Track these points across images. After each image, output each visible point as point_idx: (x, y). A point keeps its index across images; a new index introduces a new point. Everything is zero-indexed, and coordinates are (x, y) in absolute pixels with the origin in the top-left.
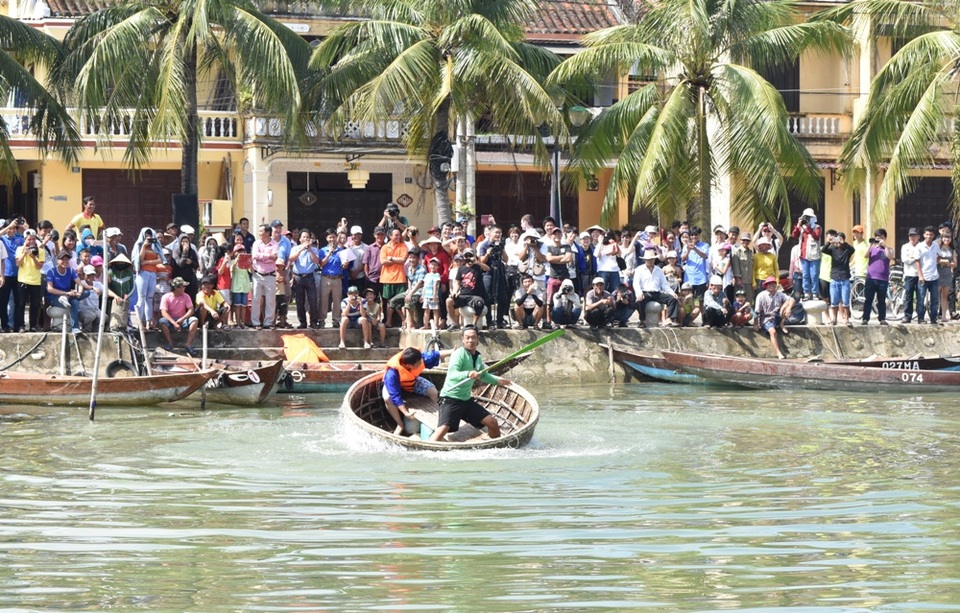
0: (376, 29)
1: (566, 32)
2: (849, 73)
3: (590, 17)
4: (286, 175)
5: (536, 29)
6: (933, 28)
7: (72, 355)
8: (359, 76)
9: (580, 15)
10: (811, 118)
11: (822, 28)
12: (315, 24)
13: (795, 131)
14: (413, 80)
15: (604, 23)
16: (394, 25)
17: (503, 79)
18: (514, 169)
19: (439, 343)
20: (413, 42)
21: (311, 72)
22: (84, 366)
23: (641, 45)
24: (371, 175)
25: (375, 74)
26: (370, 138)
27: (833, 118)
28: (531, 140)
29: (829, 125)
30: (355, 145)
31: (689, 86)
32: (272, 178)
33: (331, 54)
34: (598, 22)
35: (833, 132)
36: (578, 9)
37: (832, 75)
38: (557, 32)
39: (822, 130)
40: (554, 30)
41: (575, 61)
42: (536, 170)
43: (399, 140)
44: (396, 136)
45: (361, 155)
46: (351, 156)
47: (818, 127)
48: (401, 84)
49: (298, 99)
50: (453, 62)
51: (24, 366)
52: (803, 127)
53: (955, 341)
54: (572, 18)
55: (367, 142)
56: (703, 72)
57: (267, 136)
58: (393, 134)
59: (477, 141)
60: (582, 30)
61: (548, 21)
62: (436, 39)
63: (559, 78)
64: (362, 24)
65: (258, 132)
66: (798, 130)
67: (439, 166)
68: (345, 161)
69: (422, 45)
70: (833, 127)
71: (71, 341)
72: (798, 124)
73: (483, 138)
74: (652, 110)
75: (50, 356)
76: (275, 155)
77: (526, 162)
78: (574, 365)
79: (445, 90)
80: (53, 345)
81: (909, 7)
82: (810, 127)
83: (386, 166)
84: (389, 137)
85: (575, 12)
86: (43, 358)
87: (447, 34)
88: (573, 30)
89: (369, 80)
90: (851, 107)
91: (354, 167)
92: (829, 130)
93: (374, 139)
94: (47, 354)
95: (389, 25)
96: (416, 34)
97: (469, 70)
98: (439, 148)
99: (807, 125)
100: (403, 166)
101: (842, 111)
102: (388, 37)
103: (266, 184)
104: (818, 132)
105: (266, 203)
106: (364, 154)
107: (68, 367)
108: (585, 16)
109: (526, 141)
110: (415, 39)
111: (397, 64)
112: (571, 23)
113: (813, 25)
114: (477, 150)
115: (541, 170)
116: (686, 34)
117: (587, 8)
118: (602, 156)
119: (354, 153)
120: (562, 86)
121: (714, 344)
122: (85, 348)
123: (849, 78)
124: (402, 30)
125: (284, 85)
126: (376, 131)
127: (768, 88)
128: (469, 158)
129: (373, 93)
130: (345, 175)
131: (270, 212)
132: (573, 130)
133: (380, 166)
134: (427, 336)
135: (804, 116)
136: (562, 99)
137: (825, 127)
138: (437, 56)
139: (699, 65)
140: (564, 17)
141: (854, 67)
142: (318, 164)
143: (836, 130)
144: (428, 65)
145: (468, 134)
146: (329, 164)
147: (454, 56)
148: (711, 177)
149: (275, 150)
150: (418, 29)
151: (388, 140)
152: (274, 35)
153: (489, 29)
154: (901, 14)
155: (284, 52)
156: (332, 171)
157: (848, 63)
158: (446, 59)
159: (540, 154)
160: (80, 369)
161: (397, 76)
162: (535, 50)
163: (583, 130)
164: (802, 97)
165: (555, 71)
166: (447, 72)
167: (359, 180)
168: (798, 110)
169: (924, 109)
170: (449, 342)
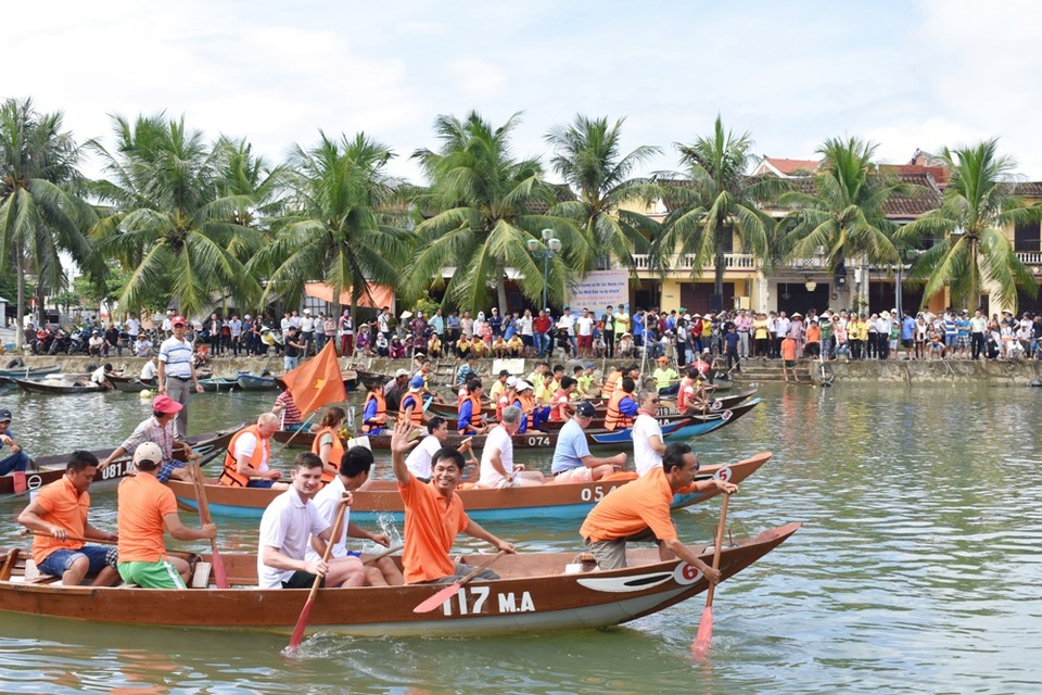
0: (808, 214)
4: (776, 285)
8: (799, 237)
14: (824, 238)
15: (929, 209)
16: (817, 212)
18: (880, 281)
20: (826, 220)
24: (817, 285)
25: (806, 236)
31: (967, 239)
32: (769, 286)
34: (926, 208)
41: (908, 227)
46: (808, 276)
57: (767, 267)
59: (870, 268)
62: (837, 218)
63: (898, 236)
67: (839, 280)
68: (802, 278)
69: (830, 222)
73: (873, 267)
76: (770, 276)
79: (841, 242)
83: (824, 280)
91: (808, 281)
95: (814, 212)
96: (828, 216)
97: (852, 232)
98: (839, 271)
102: (813, 218)
103: (767, 289)
105: (766, 298)
106: (813, 274)
111: (816, 231)
114: (870, 272)
120: (901, 239)
124: (821, 214)
128: (866, 277)
130: (804, 285)
131: (768, 302)
133: (821, 280)
136: (901, 246)
138: (838, 226)
139: (973, 229)
142: (791, 280)
144: (833, 231)
145: (865, 264)
146: (797, 279)
155: (762, 226)
156: (796, 283)
158: (842, 228)
159: (889, 273)
161: (816, 236)
162: (886, 222)
163: (914, 262)
165: (896, 233)
166: (843, 233)
167: (811, 287)
168: (1039, 250)
170: (829, 366)
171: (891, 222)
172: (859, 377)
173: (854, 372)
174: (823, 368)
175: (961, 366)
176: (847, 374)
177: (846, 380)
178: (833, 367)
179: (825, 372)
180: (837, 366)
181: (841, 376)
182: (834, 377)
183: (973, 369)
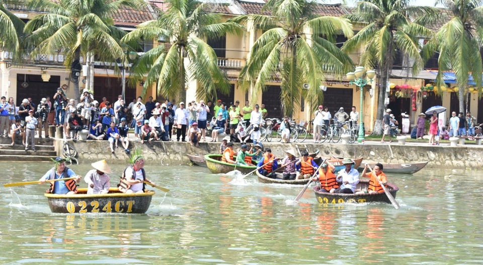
0: (51, 17)
1: (133, 22)
2: (245, 43)
3: (143, 16)
4: (16, 75)
5: (121, 20)
6: (275, 26)
8: (44, 36)
9: (139, 15)
10: (230, 60)
11: (231, 25)
12: (30, 15)
13: (223, 65)
14: (65, 38)
15: (148, 19)
16: (59, 16)
17: (102, 40)
18: (107, 76)
20: (66, 23)
21: (24, 34)
23: (159, 28)
24: (51, 76)
25: (50, 36)
26: (51, 61)
27: (239, 61)
28: (113, 64)
29: (237, 63)
30: (45, 64)
31: (177, 45)
32: (10, 76)
33: (33, 27)
34: (146, 18)
35: (238, 66)
36: (138, 13)
37: (238, 44)
38: (129, 22)
39: (234, 65)
40: (128, 21)
41: (133, 34)
42: (115, 76)
43: (63, 62)
44: (62, 61)
45: (47, 68)
46: (43, 68)
47: (232, 64)
48: (60, 40)
49: (18, 44)
50: (82, 32)
52: (226, 63)
53: (276, 150)
54: (136, 16)
55: (50, 63)
56: (183, 40)
57: (9, 59)
58: (61, 60)
59: (95, 64)
60: (140, 21)
61: (126, 17)
62: (75, 22)
63: (125, 40)
64: (45, 15)
65: (5, 57)
66: (225, 65)
67: (75, 74)
68: (41, 70)
69: (70, 25)
70: (238, 64)
72: (225, 63)
73: (98, 63)
74: (163, 55)
76: (12, 67)
77: (111, 73)
78: (123, 155)
79: (78, 43)
81: (266, 18)
82: (229, 64)
83: (58, 73)
84: (59, 61)
85: (137, 14)
87: (80, 21)
88: (136, 21)
89: (48, 38)
90: (246, 56)
91: (45, 73)
92: (237, 65)
93: (53, 62)
95: (56, 16)
96: (67, 20)
97: (89, 36)
98: (76, 66)
99: (228, 63)
100: (64, 73)
101: (242, 58)
102: (56, 21)
103: (8, 78)
104: (232, 66)
105: (8, 86)
106: (48, 67)
108: (141, 16)
109: (111, 64)
110: (67, 22)
111: (59, 32)
112: (135, 18)
113: (228, 23)
114: (95, 68)
115: (117, 76)
116: (177, 24)
117: (142, 13)
118: (142, 72)
119: (44, 67)
120: (127, 43)
121: (180, 149)
123: (245, 45)
124: (62, 18)
125: (12, 39)
126: (54, 59)
127: (209, 48)
128: (91, 71)
129: (49, 44)
130: (40, 76)
131: (9, 89)
132: (130, 61)
133: (55, 73)
134: (64, 142)
135: (227, 59)
136: (127, 49)
137: (235, 64)
138: (75, 29)
139: (181, 38)
140: (132, 16)
141: (247, 41)
142: (30, 71)
143: (240, 65)
144: (72, 33)
145: (91, 61)
146: (34, 71)
147: (83, 29)
148: (185, 82)
149: (11, 65)
150: (68, 18)
151: (59, 62)
152: (9, 18)
153: (97, 19)
154: (263, 20)
155: (12, 25)
156: (36, 74)
157: (245, 39)
158: (79, 31)
159: (116, 70)
161: (59, 36)
162: (116, 29)
163: (135, 62)
164: (226, 52)
165: (123, 38)
166: (80, 36)
167: (46, 78)
168: (225, 57)
169: (271, 59)
170: (73, 144)
171: (118, 28)
172: (97, 154)
173: (93, 150)
174: (67, 145)
175: (175, 146)
176: (87, 151)
177: (86, 156)
178: (75, 145)
179: (70, 149)
180: (79, 145)
181: (83, 153)
182: (77, 153)
183: (185, 149)
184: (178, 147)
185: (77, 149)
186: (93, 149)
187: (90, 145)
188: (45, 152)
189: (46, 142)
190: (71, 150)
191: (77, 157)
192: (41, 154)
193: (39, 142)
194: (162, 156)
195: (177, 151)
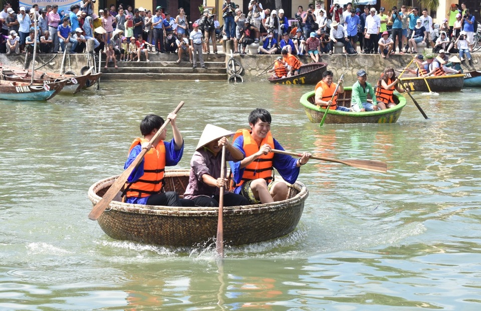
7: (67, 64)
19: (234, 60)
22: (71, 68)
51: (45, 68)
71: (67, 57)
75: (57, 64)
80: (59, 59)
86: (54, 65)
94: (56, 63)
107: (64, 69)
121: (367, 62)
122: (73, 60)
160: (69, 70)
170: (240, 61)
174: (233, 61)
175: (361, 59)
176: (255, 68)
177: (253, 73)
178: (243, 60)
179: (235, 65)
180: (246, 60)
181: (250, 69)
182: (243, 70)
183: (372, 63)
184: (365, 60)
185: (244, 65)
186: (263, 65)
187: (259, 60)
188: (213, 69)
189: (217, 58)
190: (237, 67)
191: (242, 74)
192: (210, 71)
193: (209, 58)
194: (343, 70)
195: (362, 65)
